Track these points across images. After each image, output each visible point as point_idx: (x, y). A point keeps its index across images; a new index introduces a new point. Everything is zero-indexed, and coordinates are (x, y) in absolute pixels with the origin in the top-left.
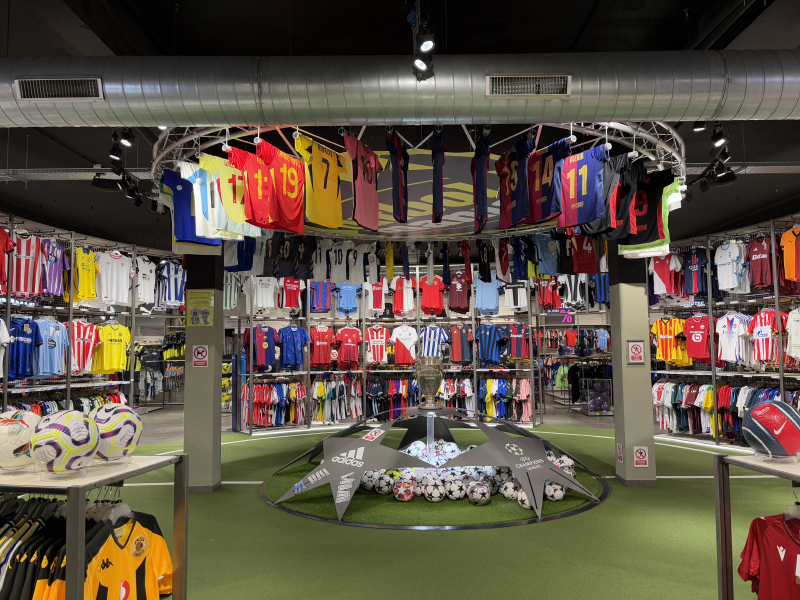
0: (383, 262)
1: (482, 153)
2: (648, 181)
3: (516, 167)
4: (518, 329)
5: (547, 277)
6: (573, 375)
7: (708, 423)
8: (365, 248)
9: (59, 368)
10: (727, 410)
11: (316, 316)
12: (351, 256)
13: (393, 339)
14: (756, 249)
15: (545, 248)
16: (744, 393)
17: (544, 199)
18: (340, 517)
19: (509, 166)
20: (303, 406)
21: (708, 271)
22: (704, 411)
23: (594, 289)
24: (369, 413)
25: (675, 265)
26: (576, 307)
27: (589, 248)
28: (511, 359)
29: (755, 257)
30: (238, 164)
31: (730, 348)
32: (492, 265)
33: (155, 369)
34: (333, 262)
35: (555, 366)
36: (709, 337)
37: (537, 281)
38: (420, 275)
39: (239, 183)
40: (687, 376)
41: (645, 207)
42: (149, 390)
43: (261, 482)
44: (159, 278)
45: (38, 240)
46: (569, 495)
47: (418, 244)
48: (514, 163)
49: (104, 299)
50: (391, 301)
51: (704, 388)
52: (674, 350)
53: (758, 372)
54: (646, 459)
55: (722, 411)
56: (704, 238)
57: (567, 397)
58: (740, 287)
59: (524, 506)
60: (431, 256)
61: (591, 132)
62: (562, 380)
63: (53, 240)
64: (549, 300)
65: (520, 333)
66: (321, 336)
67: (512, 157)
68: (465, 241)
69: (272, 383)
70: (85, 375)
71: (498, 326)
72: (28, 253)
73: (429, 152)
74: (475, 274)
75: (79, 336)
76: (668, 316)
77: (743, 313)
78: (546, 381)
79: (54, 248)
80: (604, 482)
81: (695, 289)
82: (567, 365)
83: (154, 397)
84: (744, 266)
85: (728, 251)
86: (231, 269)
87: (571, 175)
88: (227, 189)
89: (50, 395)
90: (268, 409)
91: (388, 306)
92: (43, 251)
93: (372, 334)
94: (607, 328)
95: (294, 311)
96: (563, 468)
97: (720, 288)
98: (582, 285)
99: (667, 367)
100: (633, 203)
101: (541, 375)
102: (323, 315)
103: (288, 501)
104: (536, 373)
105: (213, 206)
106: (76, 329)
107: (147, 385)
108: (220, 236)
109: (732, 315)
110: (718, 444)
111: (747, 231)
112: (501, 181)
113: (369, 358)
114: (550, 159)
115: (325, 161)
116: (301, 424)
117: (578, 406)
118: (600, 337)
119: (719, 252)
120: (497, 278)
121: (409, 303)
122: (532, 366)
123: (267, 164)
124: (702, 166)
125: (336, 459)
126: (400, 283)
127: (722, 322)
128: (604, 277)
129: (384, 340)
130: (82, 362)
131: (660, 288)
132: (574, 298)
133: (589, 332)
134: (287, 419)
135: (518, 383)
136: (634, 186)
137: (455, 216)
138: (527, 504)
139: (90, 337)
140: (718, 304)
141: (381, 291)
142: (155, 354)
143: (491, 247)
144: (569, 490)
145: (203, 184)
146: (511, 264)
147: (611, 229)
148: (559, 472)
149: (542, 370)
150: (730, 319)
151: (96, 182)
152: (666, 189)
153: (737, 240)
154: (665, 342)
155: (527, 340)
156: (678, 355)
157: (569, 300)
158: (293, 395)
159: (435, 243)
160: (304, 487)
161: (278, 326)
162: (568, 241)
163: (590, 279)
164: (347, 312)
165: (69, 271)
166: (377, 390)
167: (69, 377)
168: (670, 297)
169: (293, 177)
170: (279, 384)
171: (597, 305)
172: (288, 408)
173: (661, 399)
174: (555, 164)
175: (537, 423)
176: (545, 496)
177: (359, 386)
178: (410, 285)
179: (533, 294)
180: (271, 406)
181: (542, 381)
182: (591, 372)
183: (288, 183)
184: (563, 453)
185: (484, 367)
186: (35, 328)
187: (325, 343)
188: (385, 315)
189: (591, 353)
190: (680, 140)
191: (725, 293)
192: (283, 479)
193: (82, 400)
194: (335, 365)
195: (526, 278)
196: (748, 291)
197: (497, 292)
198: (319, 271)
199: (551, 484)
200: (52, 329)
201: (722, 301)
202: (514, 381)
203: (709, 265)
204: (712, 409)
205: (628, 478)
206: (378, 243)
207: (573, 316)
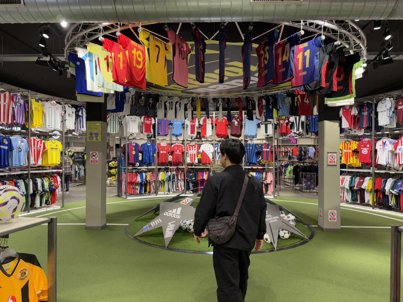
0: (195, 109)
1: (248, 42)
2: (344, 60)
3: (268, 50)
4: (267, 146)
5: (284, 117)
6: (296, 171)
7: (368, 197)
8: (185, 101)
9: (24, 163)
10: (380, 191)
11: (161, 138)
12: (178, 106)
13: (201, 151)
14: (401, 103)
15: (283, 101)
16: (390, 182)
17: (284, 69)
18: (166, 245)
19: (264, 50)
20: (153, 184)
21: (373, 115)
22: (367, 191)
23: (309, 125)
24: (188, 188)
25: (354, 112)
26: (299, 134)
27: (307, 102)
28: (263, 162)
29: (400, 108)
30: (109, 49)
31: (383, 158)
32: (254, 111)
33: (80, 164)
34: (168, 108)
35: (286, 166)
36: (371, 151)
37: (278, 120)
38: (216, 117)
39: (110, 60)
40: (358, 172)
41: (342, 76)
42: (77, 175)
43: (128, 224)
44: (77, 116)
45: (10, 95)
46: (293, 236)
47: (214, 99)
48: (267, 48)
49: (47, 127)
50: (200, 131)
51: (367, 179)
52: (351, 158)
53: (397, 171)
54: (336, 217)
55: (377, 191)
56: (372, 97)
57: (292, 182)
58: (390, 124)
59: (267, 242)
60: (221, 106)
61: (313, 30)
62: (290, 173)
63: (19, 94)
64: (284, 131)
65: (268, 148)
66: (163, 148)
67: (266, 44)
68: (239, 98)
69: (137, 172)
70: (39, 167)
71: (256, 145)
72: (5, 101)
73: (217, 42)
74: (244, 116)
75: (34, 146)
76: (349, 140)
77: (391, 138)
78: (281, 173)
79: (19, 99)
80: (311, 229)
81: (365, 125)
82: (293, 165)
83: (79, 178)
84: (393, 112)
85: (385, 104)
86: (112, 111)
87: (300, 56)
88: (103, 64)
89: (20, 177)
90: (135, 185)
91: (198, 133)
92: (13, 100)
93: (190, 148)
94: (314, 146)
95: (149, 135)
96: (289, 221)
97: (379, 125)
98: (303, 123)
99: (347, 167)
100: (335, 73)
101: (278, 170)
102: (164, 137)
103: (139, 236)
104: (276, 169)
105: (96, 74)
106: (32, 142)
107: (76, 172)
108: (101, 91)
109: (385, 139)
110: (373, 209)
111: (396, 93)
112: (259, 59)
113: (188, 160)
114: (288, 46)
115: (157, 46)
116: (153, 193)
117: (298, 187)
118: (310, 151)
119: (380, 105)
120: (256, 118)
121: (209, 132)
122: (274, 165)
123: (124, 48)
124: (375, 54)
125: (166, 214)
126: (205, 121)
127: (379, 143)
128: (315, 118)
129: (196, 151)
130: (37, 160)
131: (345, 124)
132: (298, 130)
133: (304, 148)
134: (145, 191)
135: (266, 174)
136: (337, 63)
137: (233, 82)
138: (269, 241)
139: (40, 147)
140: (378, 133)
141: (195, 125)
142: (80, 156)
143: (254, 101)
144: (292, 233)
145: (91, 61)
146: (264, 111)
147: (322, 88)
148: (286, 223)
149: (279, 168)
150: (384, 142)
151: (38, 62)
152: (355, 65)
153: (390, 98)
154: (347, 154)
155: (272, 152)
156: (354, 161)
157: (295, 131)
158: (148, 178)
159: (223, 99)
160: (148, 228)
161: (141, 143)
162: (296, 98)
163: (307, 119)
164: (177, 136)
165: (28, 111)
166: (192, 177)
167: (30, 167)
168: (350, 129)
169: (139, 56)
170: (141, 173)
171: (310, 134)
172: (146, 185)
173: (343, 184)
174: (290, 48)
175: (276, 195)
176: (279, 236)
177: (183, 175)
178: (210, 122)
179: (276, 128)
180: (137, 184)
181: (279, 173)
182: (305, 169)
183: (137, 60)
184: (290, 213)
185: (249, 166)
186: (10, 141)
187: (165, 152)
188: (197, 138)
189: (305, 159)
190: (364, 37)
191: (382, 127)
192: (140, 223)
193: (37, 179)
194: (171, 164)
195: (272, 118)
196: (395, 126)
197: (256, 126)
198: (160, 113)
199: (282, 230)
200: (19, 142)
201: (379, 132)
202: (264, 173)
203: (373, 112)
204: (372, 189)
205: (325, 227)
206: (192, 98)
207: (296, 140)
